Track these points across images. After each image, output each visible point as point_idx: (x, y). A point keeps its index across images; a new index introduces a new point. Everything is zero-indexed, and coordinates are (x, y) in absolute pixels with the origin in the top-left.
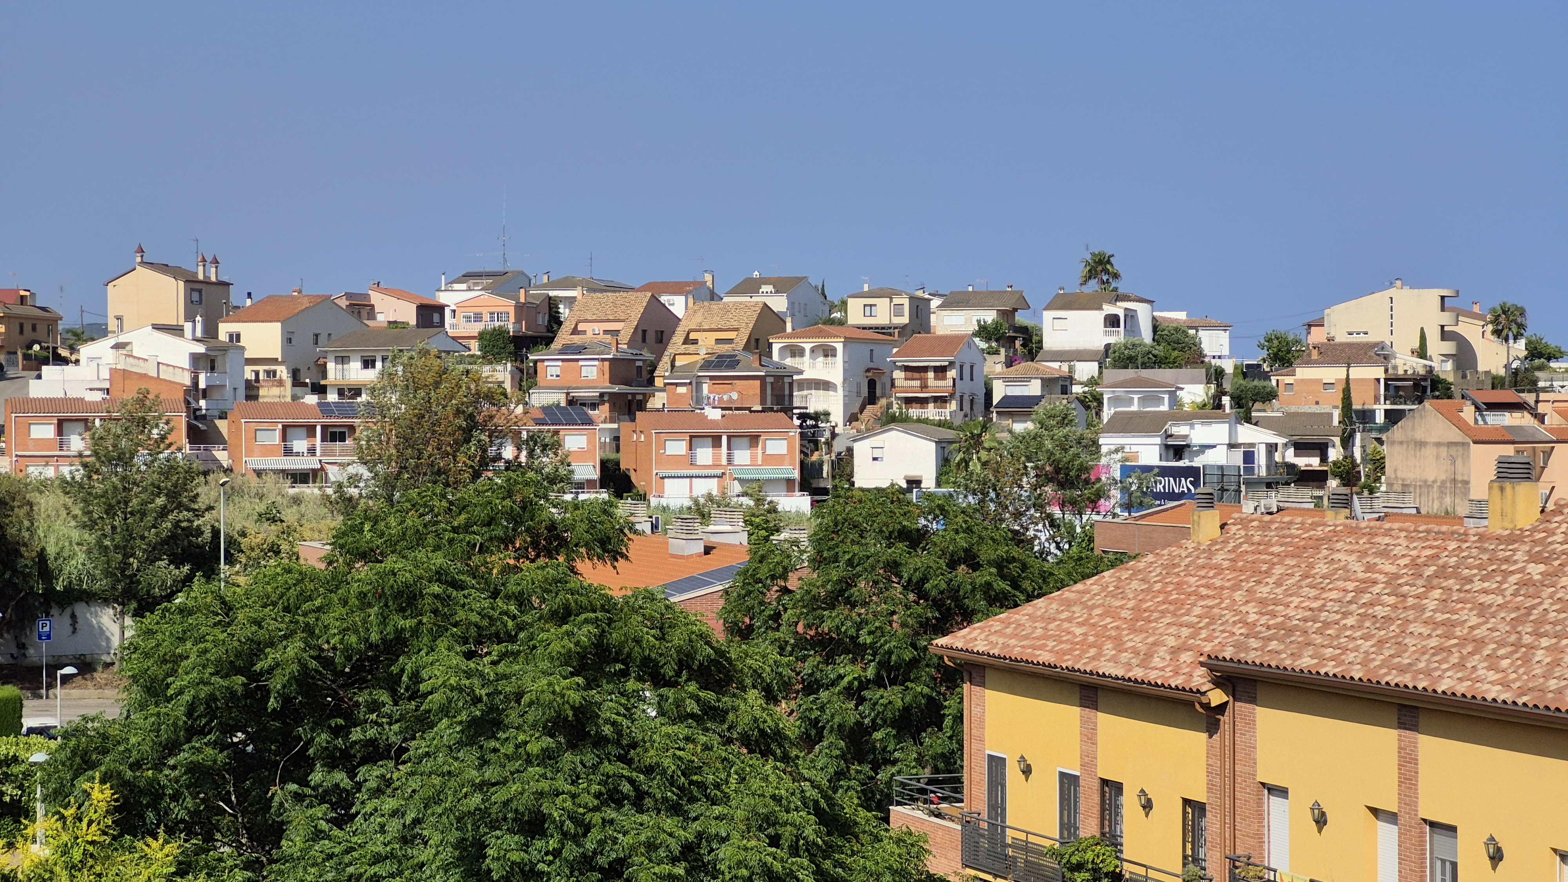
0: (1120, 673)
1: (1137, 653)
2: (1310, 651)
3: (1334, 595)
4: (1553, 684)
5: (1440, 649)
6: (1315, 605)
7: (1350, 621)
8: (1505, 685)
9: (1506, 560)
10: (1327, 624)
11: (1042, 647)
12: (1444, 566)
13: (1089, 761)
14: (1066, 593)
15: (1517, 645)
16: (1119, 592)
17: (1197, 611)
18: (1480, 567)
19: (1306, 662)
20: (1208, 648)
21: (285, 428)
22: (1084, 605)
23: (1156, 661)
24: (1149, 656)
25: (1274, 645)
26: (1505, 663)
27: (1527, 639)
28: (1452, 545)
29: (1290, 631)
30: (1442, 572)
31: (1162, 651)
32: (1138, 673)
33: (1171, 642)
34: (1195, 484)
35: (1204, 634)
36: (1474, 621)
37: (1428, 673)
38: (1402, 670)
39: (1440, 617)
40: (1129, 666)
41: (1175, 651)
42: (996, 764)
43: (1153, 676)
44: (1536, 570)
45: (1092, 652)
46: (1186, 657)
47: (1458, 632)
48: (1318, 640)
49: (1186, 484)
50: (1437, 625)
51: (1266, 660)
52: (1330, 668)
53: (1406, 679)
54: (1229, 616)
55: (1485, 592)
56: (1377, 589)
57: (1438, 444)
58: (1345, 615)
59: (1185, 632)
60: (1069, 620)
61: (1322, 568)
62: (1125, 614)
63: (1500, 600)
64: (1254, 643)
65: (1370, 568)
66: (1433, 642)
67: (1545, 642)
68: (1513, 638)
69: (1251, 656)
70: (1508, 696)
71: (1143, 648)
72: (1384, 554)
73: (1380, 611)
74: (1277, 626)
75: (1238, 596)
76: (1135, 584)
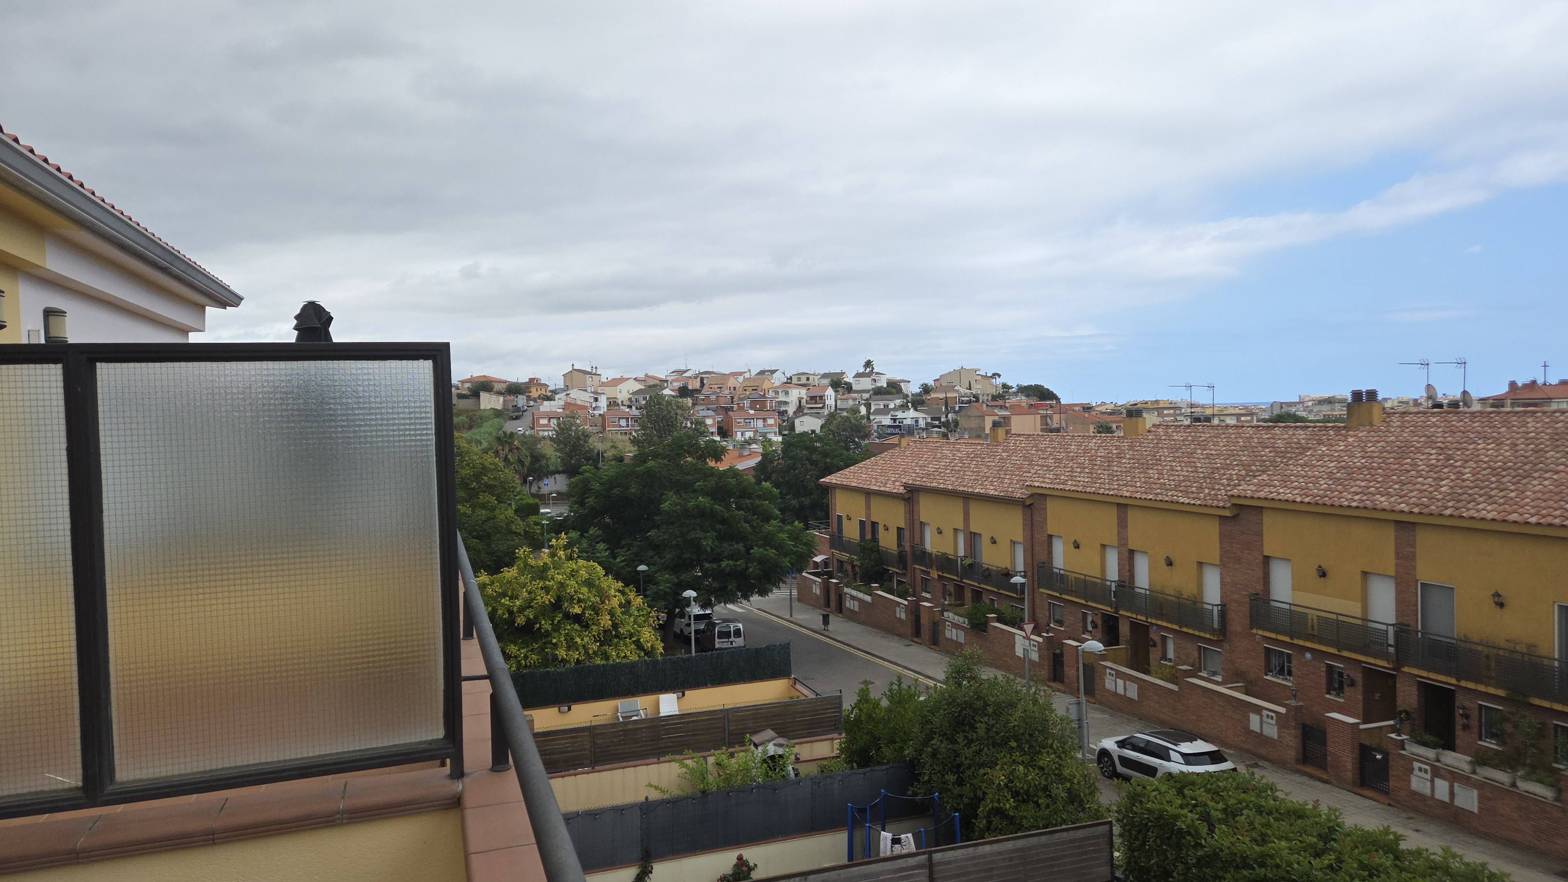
0: (877, 488)
1: (882, 483)
2: (936, 481)
3: (943, 464)
4: (1010, 490)
5: (975, 480)
6: (937, 467)
7: (948, 471)
8: (995, 490)
9: (995, 452)
10: (941, 473)
11: (853, 482)
12: (977, 454)
13: (868, 516)
14: (860, 465)
15: (999, 478)
16: (876, 464)
17: (900, 469)
18: (987, 454)
19: (934, 484)
20: (904, 481)
21: (619, 418)
22: (866, 468)
23: (888, 485)
24: (886, 483)
25: (924, 479)
26: (995, 483)
27: (1002, 476)
28: (979, 447)
29: (930, 475)
30: (976, 456)
31: (890, 482)
32: (882, 489)
33: (893, 479)
34: (900, 430)
35: (903, 476)
36: (986, 471)
37: (971, 487)
38: (964, 486)
39: (975, 470)
40: (879, 486)
41: (894, 481)
42: (840, 517)
43: (887, 489)
44: (1005, 455)
45: (868, 483)
46: (897, 483)
47: (981, 474)
48: (938, 477)
49: (897, 430)
50: (974, 472)
51: (922, 484)
52: (942, 486)
53: (965, 489)
54: (911, 471)
55: (989, 462)
56: (956, 461)
57: (975, 417)
58: (946, 469)
59: (897, 476)
60: (861, 473)
61: (939, 455)
62: (878, 471)
63: (994, 464)
64: (919, 479)
65: (954, 455)
66: (973, 477)
67: (1008, 477)
68: (998, 476)
69: (917, 483)
70: (996, 493)
71: (884, 481)
72: (958, 451)
73: (957, 468)
74: (926, 474)
75: (913, 464)
76: (881, 462)
